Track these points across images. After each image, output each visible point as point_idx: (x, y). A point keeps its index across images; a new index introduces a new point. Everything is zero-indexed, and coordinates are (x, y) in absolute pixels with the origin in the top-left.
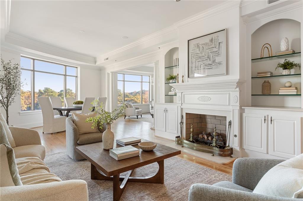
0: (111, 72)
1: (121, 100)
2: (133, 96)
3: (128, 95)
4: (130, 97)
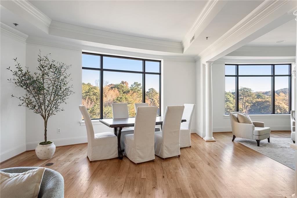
0: (207, 62)
1: (251, 101)
2: (269, 97)
3: (261, 95)
4: (264, 97)
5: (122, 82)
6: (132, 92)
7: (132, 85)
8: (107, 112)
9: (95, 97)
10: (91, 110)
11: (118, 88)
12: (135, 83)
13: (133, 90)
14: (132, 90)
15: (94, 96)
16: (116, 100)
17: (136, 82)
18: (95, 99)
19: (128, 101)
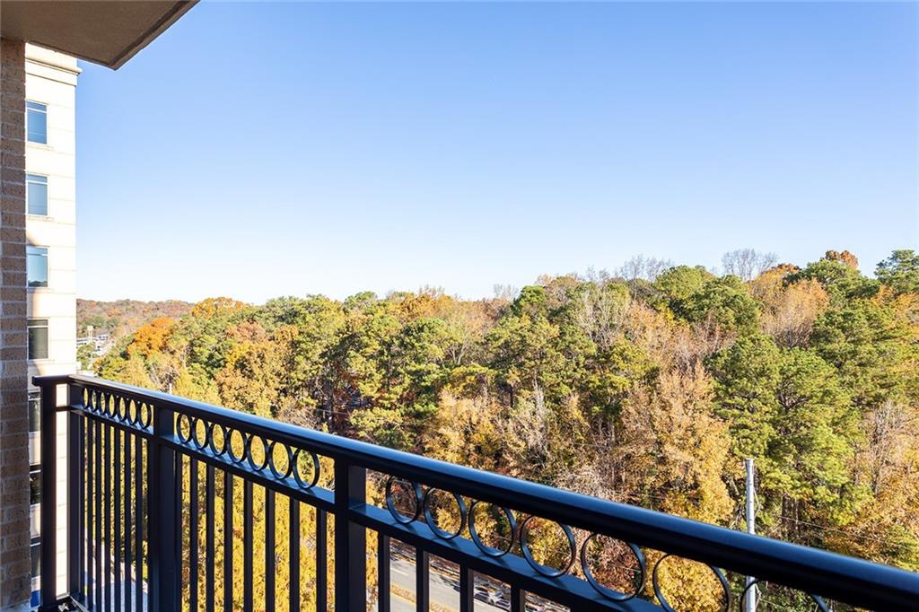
5: (828, 254)
6: (890, 293)
7: (881, 265)
8: (794, 369)
9: (731, 313)
10: (726, 357)
11: (821, 279)
12: (896, 256)
13: (895, 283)
14: (886, 281)
15: (727, 308)
16: (827, 324)
17: (901, 248)
18: (733, 320)
19: (878, 328)
